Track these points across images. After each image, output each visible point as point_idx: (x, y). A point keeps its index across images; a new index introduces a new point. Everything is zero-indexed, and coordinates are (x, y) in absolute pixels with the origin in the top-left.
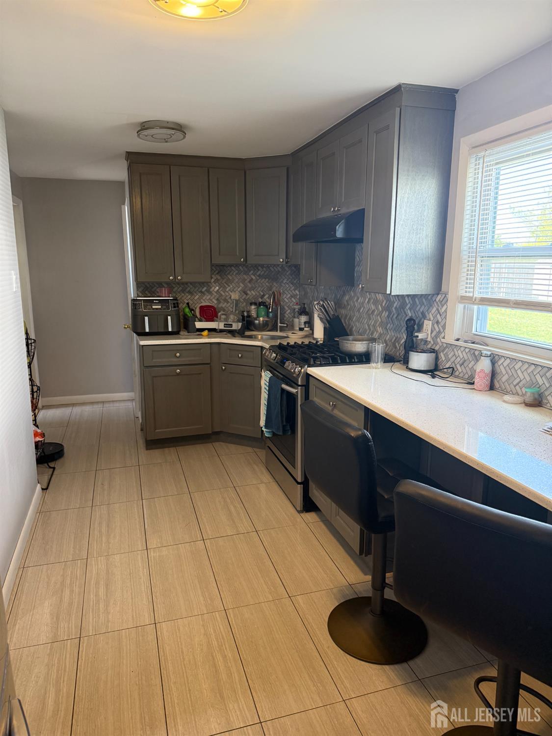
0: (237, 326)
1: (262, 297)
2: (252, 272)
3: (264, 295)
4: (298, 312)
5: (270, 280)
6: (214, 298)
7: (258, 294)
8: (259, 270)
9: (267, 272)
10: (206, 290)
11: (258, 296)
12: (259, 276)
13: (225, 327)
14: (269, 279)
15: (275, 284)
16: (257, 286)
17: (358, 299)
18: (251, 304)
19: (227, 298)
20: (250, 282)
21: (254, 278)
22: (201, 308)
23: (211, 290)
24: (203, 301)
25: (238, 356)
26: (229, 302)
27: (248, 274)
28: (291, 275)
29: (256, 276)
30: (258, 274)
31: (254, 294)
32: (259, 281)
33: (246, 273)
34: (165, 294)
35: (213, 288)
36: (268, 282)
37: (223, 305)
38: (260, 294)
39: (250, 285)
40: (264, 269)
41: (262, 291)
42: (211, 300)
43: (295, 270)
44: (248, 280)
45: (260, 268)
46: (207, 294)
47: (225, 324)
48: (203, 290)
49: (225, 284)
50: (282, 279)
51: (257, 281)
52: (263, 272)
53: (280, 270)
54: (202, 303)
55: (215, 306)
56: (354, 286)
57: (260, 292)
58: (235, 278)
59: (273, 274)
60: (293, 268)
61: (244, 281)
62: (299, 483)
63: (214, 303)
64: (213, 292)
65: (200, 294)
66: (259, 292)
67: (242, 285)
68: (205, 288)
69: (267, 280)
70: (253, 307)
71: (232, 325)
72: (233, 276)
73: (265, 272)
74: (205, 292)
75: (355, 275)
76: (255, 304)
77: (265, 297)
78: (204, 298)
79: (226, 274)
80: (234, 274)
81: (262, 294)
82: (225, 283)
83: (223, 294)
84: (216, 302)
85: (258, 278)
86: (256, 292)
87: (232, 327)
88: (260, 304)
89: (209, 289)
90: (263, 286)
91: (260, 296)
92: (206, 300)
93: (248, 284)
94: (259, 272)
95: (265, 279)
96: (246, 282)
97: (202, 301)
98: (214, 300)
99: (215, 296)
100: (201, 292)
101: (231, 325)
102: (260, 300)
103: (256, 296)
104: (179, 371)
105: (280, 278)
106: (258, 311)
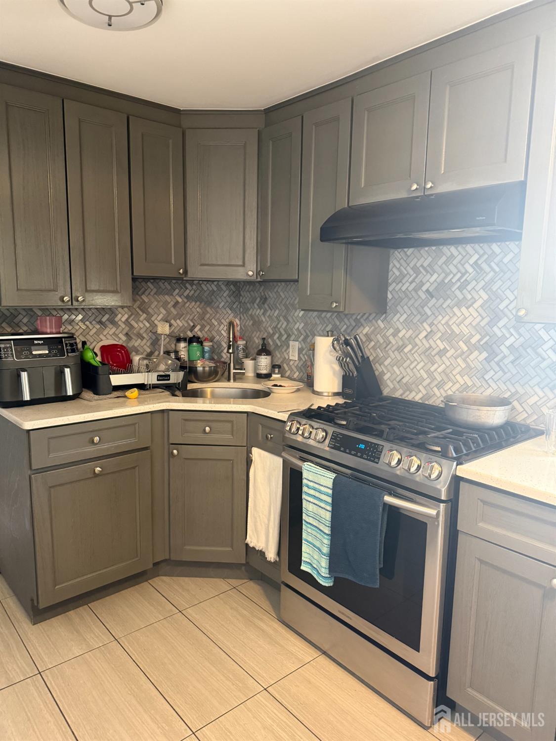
0: (176, 377)
1: (192, 329)
2: (177, 291)
3: (194, 327)
4: (243, 349)
5: (203, 304)
6: (121, 332)
7: (186, 325)
8: (187, 288)
9: (198, 292)
10: (108, 320)
11: (186, 327)
12: (188, 297)
13: (158, 380)
14: (201, 303)
15: (208, 309)
16: (185, 312)
17: (398, 331)
18: (179, 340)
19: (142, 332)
20: (174, 306)
21: (180, 300)
22: (103, 348)
23: (117, 319)
24: (103, 338)
25: (205, 430)
26: (144, 338)
27: (172, 295)
28: (230, 297)
29: (182, 297)
30: (185, 294)
31: (181, 325)
32: (187, 305)
33: (170, 293)
34: (51, 327)
35: (120, 316)
36: (199, 306)
37: (136, 343)
38: (189, 325)
39: (174, 311)
40: (194, 287)
41: (191, 320)
42: (117, 336)
43: (234, 290)
44: (172, 303)
45: (188, 285)
46: (111, 326)
47: (158, 376)
48: (104, 319)
49: (137, 309)
50: (218, 303)
51: (184, 306)
52: (192, 292)
53: (215, 289)
54: (102, 340)
55: (124, 345)
56: (385, 313)
57: (190, 322)
58: (153, 300)
59: (206, 294)
60: (232, 287)
61: (165, 305)
62: (428, 678)
63: (121, 340)
64: (120, 323)
65: (98, 326)
66: (187, 322)
67: (164, 312)
68: (107, 316)
69: (198, 303)
70: (182, 345)
71: (169, 376)
72: (149, 296)
73: (195, 291)
74: (107, 323)
75: (390, 296)
76: (185, 340)
77: (196, 329)
78: (105, 333)
79: (139, 293)
80: (152, 293)
81: (192, 324)
82: (138, 307)
83: (136, 325)
84: (124, 338)
85: (186, 300)
86: (183, 321)
87: (169, 380)
88: (190, 341)
89: (114, 318)
90: (193, 313)
91: (190, 328)
92: (108, 336)
93: (172, 309)
94: (188, 291)
95: (196, 302)
96: (169, 306)
97: (101, 336)
98: (121, 336)
99: (123, 329)
100: (100, 322)
101: (167, 377)
102: (190, 334)
103: (184, 327)
104: (99, 469)
105: (215, 300)
106: (188, 351)
